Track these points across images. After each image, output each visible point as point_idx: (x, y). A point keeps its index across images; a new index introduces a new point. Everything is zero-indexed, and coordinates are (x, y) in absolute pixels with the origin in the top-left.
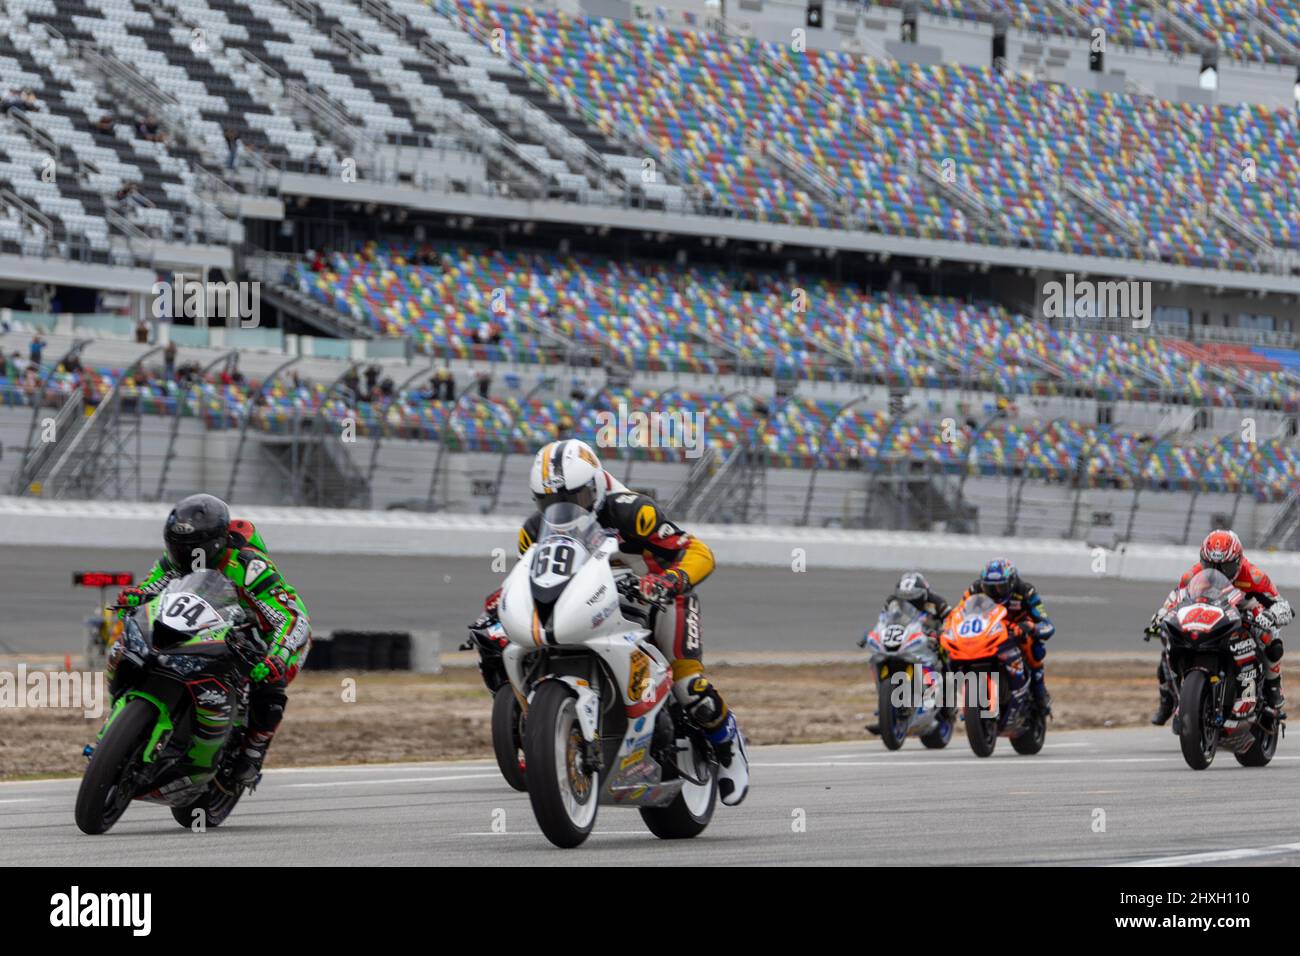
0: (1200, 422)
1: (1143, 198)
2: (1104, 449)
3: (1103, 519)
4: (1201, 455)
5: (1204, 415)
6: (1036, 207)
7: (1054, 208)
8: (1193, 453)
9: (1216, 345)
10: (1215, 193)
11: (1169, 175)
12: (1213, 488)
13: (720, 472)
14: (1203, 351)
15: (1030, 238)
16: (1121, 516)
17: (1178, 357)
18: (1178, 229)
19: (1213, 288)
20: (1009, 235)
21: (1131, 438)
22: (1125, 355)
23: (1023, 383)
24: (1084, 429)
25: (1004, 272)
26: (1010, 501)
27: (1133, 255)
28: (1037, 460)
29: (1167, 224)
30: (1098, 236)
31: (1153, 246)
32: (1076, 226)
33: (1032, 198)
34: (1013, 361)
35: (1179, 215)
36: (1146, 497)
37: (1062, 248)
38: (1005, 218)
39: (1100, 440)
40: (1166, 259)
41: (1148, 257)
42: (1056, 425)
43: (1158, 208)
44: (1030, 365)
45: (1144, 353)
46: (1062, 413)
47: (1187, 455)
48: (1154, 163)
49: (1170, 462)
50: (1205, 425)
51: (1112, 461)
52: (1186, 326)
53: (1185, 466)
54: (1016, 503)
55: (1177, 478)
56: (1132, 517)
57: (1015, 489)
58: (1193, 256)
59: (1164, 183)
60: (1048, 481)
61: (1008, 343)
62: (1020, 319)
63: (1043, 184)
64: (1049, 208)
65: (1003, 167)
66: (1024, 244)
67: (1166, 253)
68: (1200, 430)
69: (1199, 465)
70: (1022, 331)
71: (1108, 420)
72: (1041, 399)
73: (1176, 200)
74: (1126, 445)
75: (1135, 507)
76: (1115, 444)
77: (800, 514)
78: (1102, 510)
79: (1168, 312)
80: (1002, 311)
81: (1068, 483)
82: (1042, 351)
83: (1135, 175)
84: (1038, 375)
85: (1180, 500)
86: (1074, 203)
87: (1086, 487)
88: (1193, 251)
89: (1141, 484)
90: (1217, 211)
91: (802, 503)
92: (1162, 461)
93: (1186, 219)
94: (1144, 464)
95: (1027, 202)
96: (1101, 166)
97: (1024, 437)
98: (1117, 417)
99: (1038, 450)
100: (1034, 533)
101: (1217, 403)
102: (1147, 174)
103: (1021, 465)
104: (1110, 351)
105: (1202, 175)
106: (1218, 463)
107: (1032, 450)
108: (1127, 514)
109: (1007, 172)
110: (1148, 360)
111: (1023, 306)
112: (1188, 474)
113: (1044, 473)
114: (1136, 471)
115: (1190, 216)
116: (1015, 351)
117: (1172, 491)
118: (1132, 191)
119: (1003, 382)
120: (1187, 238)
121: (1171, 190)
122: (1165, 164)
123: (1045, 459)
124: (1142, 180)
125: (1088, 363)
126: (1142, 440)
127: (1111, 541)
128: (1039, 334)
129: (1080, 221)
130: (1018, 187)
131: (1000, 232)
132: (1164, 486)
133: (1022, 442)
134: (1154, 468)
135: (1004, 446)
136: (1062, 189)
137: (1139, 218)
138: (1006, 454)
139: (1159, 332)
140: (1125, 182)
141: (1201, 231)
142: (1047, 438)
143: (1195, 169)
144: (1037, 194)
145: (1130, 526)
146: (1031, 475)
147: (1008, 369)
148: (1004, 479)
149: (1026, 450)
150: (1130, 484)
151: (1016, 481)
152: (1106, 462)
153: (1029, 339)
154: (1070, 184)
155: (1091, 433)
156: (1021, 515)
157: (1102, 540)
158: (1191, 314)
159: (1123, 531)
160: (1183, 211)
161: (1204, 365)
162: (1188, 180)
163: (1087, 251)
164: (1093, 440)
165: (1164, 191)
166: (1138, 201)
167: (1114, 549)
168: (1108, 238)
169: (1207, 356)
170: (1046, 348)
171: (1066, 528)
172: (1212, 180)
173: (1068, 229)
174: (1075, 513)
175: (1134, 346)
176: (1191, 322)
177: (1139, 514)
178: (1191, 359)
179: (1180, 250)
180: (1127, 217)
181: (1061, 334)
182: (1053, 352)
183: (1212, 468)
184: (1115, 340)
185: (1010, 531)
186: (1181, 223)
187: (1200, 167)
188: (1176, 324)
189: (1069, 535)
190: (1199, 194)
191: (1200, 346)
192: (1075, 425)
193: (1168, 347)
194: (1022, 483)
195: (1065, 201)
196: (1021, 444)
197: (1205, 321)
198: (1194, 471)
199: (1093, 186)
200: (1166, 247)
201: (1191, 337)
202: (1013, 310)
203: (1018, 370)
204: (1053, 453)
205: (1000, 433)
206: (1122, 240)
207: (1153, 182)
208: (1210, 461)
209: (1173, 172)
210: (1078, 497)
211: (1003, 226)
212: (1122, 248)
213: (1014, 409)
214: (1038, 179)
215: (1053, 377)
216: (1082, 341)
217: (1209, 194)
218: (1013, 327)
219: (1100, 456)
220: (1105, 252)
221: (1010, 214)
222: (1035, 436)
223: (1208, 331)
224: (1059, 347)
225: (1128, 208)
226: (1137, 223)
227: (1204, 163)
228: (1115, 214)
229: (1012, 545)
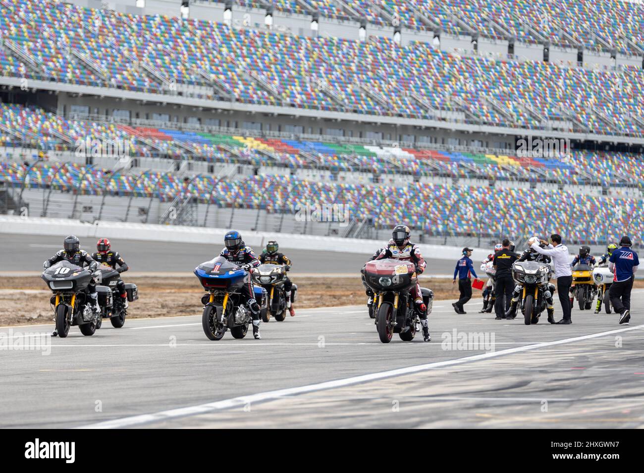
0: (134, 163)
1: (109, 58)
2: (89, 176)
3: (88, 209)
4: (134, 179)
5: (136, 160)
6: (59, 62)
7: (67, 62)
8: (130, 178)
9: (142, 128)
10: (143, 56)
11: (121, 48)
12: (140, 195)
14: (135, 131)
15: (55, 77)
16: (96, 208)
17: (124, 133)
18: (125, 73)
19: (141, 101)
20: (46, 75)
21: (101, 171)
22: (99, 132)
23: (51, 145)
24: (79, 167)
25: (43, 92)
26: (44, 201)
27: (104, 85)
28: (57, 181)
29: (120, 70)
30: (88, 76)
31: (113, 81)
32: (77, 71)
33: (57, 58)
34: (47, 135)
35: (125, 66)
36: (108, 198)
37: (71, 81)
38: (44, 67)
39: (87, 172)
40: (119, 87)
41: (111, 86)
42: (67, 165)
43: (116, 63)
44: (55, 136)
45: (109, 131)
46: (70, 159)
47: (128, 179)
48: (115, 42)
49: (119, 183)
50: (136, 166)
51: (92, 182)
52: (128, 119)
53: (127, 184)
54: (47, 202)
55: (123, 190)
56: (102, 208)
57: (46, 195)
58: (132, 86)
59: (119, 51)
60: (62, 191)
61: (44, 126)
62: (50, 114)
63: (62, 51)
64: (65, 63)
65: (43, 43)
66: (53, 80)
67: (120, 84)
68: (134, 168)
69: (134, 184)
70: (51, 120)
71: (91, 163)
72: (60, 153)
73: (124, 60)
74: (99, 175)
75: (103, 204)
76: (94, 174)
78: (88, 205)
79: (120, 112)
80: (42, 111)
81: (71, 192)
82: (61, 130)
83: (106, 47)
84: (58, 141)
85: (125, 201)
86: (77, 60)
87: (81, 194)
88: (132, 84)
89: (106, 193)
90: (144, 65)
92: (116, 182)
93: (129, 69)
94: (108, 184)
95: (54, 59)
96: (89, 43)
97: (51, 170)
98: (95, 162)
99: (58, 177)
100: (56, 215)
101: (142, 155)
102: (111, 47)
103: (49, 183)
104: (92, 130)
105: (137, 48)
106: (142, 183)
107: (55, 176)
108: (99, 207)
109: (45, 45)
110: (110, 135)
111: (52, 108)
112: (128, 188)
113: (60, 187)
114: (104, 186)
115: (131, 67)
116: (47, 129)
117: (121, 196)
118: (104, 55)
119: (42, 144)
120: (129, 77)
121: (122, 54)
122: (119, 42)
123: (61, 181)
124: (109, 50)
125: (82, 136)
126: (106, 173)
127: (91, 219)
128: (59, 122)
129: (79, 69)
130: (50, 52)
131: (41, 74)
132: (117, 194)
133: (51, 173)
134: (113, 186)
135: (41, 175)
136: (71, 54)
137: (107, 68)
138: (43, 179)
139: (115, 122)
140: (100, 51)
141: (136, 74)
142: (62, 171)
143: (133, 45)
144: (59, 56)
145: (101, 213)
146: (54, 188)
147: (44, 138)
148: (41, 190)
149: (52, 177)
150: (101, 193)
151: (48, 191)
152: (90, 183)
153: (54, 124)
154: (75, 51)
155: (83, 169)
156: (49, 207)
157: (88, 219)
158: (130, 113)
159: (97, 215)
160: (127, 65)
161: (137, 137)
162: (130, 51)
163: (82, 83)
164: (84, 172)
165: (119, 55)
166: (106, 60)
167: (93, 223)
168: (92, 77)
169: (139, 133)
170: (63, 129)
171: (70, 213)
172: (141, 50)
173: (74, 73)
174: (75, 207)
175: (103, 128)
176: (131, 117)
177: (104, 207)
178: (131, 134)
179: (126, 83)
180: (102, 67)
181: (69, 122)
182: (65, 131)
183: (140, 186)
184: (94, 124)
185: (44, 215)
186: (127, 70)
187: (136, 44)
188: (124, 118)
189: (72, 217)
190: (135, 56)
191: (134, 128)
192: (75, 165)
193: (120, 128)
194: (50, 192)
195: (72, 59)
196: (50, 174)
197: (137, 116)
198: (130, 187)
199: (86, 53)
200: (119, 82)
201: (130, 124)
202: (47, 110)
203: (49, 139)
204: (64, 178)
205: (41, 169)
206: (99, 78)
207: (114, 51)
208: (138, 182)
209: (124, 46)
210: (76, 199)
211: (43, 71)
212: (99, 82)
213: (47, 157)
214: (60, 49)
215: (65, 142)
216: (79, 125)
217: (140, 57)
218: (46, 118)
219: (87, 179)
220: (91, 84)
221: (46, 65)
222: (56, 170)
223: (138, 121)
224: (68, 128)
225: (102, 63)
226: (106, 70)
227: (138, 42)
228: (95, 66)
229: (45, 221)
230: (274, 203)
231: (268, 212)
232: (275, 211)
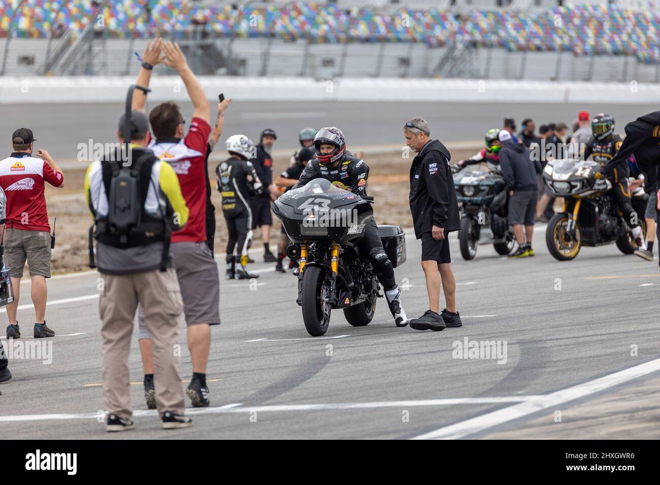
2: (330, 19)
3: (327, 63)
4: (392, 20)
8: (387, 19)
12: (399, 40)
13: (75, 44)
16: (338, 60)
26: (263, 54)
28: (286, 28)
36: (353, 47)
47: (384, 21)
49: (372, 25)
51: (334, 26)
54: (266, 56)
55: (376, 35)
56: (343, 61)
69: (391, 25)
75: (345, 55)
77: (124, 68)
78: (327, 57)
81: (305, 41)
85: (374, 49)
87: (317, 43)
89: (350, 40)
91: (125, 61)
92: (367, 24)
94: (355, 27)
100: (279, 73)
103: (274, 30)
108: (341, 59)
112: (384, 32)
113: (290, 36)
117: (373, 43)
123: (291, 27)
127: (330, 76)
132: (367, 40)
134: (362, 29)
138: (266, 25)
145: (342, 67)
150: (344, 40)
152: (330, 26)
155: (323, 9)
156: (270, 63)
157: (326, 76)
159: (338, 70)
167: (332, 81)
171: (300, 69)
174: (307, 61)
177: (347, 59)
183: (399, 27)
185: (263, 73)
205: (263, 12)
208: (398, 23)
219: (327, 23)
229: (265, 82)
230: (583, 42)
231: (576, 54)
232: (585, 53)
